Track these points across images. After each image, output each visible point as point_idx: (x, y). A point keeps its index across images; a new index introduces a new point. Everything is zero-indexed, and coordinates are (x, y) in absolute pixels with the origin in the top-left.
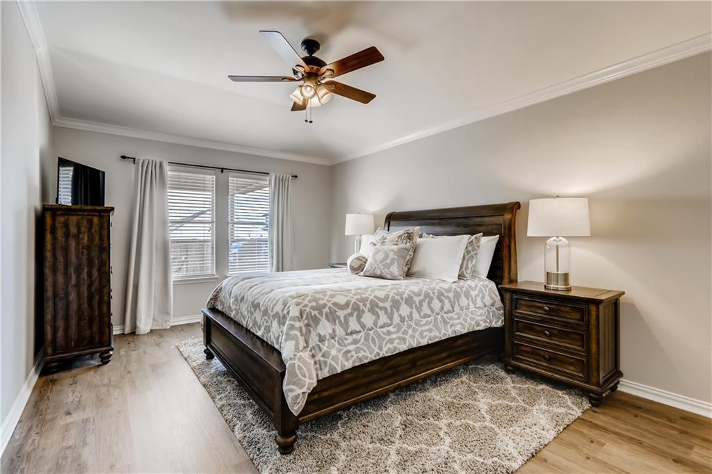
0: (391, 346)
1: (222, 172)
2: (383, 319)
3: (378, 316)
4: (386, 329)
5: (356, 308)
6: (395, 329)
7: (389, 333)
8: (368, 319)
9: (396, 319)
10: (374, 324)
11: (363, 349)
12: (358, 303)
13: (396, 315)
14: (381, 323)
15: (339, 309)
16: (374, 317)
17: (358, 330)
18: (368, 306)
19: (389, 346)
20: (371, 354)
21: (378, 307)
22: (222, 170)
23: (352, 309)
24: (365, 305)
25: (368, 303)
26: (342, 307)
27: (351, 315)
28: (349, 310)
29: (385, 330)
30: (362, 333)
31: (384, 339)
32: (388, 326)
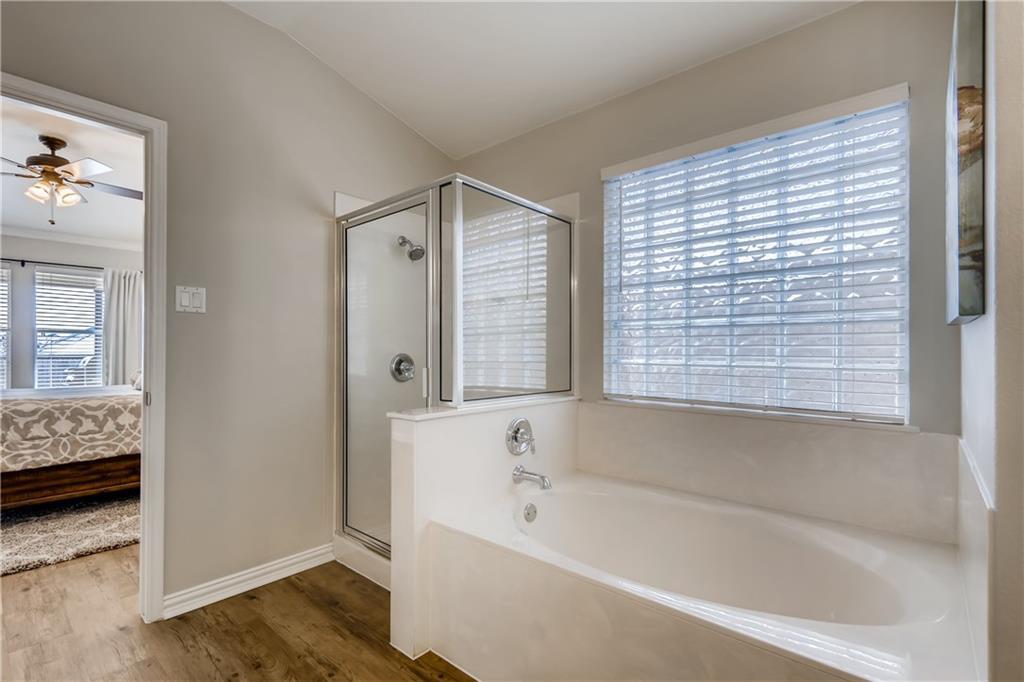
1: (23, 265)
17: (43, 435)
22: (23, 263)
27: (38, 421)
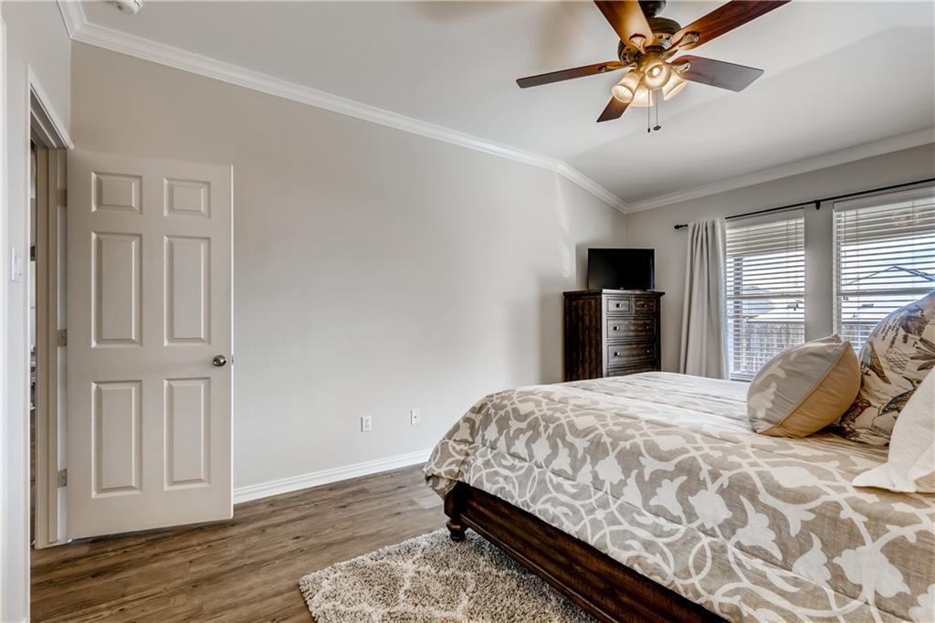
0: (551, 510)
2: (563, 462)
3: (555, 451)
4: (560, 480)
5: (534, 426)
6: (573, 491)
7: (558, 488)
8: (541, 449)
9: (585, 476)
10: (546, 461)
11: (513, 483)
12: (541, 420)
13: (587, 468)
14: (556, 465)
15: (515, 418)
16: (550, 451)
18: (550, 431)
19: (548, 506)
20: (520, 496)
21: (563, 439)
23: (528, 424)
24: (546, 428)
25: (552, 426)
26: (521, 418)
28: (524, 425)
29: (556, 480)
30: (526, 465)
31: (547, 491)
32: (565, 478)
